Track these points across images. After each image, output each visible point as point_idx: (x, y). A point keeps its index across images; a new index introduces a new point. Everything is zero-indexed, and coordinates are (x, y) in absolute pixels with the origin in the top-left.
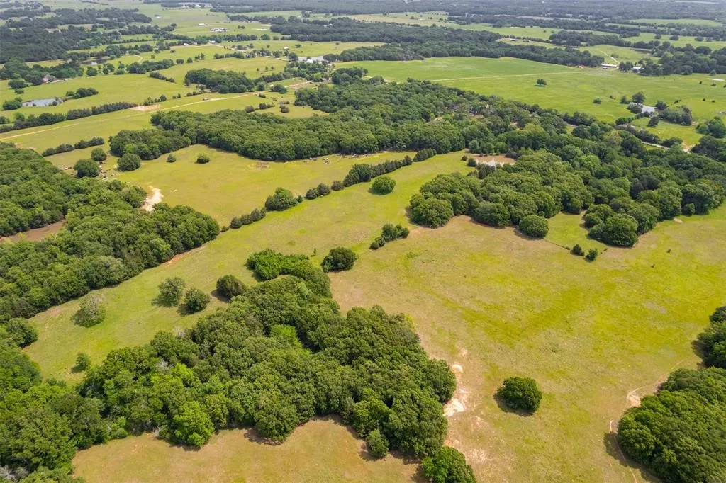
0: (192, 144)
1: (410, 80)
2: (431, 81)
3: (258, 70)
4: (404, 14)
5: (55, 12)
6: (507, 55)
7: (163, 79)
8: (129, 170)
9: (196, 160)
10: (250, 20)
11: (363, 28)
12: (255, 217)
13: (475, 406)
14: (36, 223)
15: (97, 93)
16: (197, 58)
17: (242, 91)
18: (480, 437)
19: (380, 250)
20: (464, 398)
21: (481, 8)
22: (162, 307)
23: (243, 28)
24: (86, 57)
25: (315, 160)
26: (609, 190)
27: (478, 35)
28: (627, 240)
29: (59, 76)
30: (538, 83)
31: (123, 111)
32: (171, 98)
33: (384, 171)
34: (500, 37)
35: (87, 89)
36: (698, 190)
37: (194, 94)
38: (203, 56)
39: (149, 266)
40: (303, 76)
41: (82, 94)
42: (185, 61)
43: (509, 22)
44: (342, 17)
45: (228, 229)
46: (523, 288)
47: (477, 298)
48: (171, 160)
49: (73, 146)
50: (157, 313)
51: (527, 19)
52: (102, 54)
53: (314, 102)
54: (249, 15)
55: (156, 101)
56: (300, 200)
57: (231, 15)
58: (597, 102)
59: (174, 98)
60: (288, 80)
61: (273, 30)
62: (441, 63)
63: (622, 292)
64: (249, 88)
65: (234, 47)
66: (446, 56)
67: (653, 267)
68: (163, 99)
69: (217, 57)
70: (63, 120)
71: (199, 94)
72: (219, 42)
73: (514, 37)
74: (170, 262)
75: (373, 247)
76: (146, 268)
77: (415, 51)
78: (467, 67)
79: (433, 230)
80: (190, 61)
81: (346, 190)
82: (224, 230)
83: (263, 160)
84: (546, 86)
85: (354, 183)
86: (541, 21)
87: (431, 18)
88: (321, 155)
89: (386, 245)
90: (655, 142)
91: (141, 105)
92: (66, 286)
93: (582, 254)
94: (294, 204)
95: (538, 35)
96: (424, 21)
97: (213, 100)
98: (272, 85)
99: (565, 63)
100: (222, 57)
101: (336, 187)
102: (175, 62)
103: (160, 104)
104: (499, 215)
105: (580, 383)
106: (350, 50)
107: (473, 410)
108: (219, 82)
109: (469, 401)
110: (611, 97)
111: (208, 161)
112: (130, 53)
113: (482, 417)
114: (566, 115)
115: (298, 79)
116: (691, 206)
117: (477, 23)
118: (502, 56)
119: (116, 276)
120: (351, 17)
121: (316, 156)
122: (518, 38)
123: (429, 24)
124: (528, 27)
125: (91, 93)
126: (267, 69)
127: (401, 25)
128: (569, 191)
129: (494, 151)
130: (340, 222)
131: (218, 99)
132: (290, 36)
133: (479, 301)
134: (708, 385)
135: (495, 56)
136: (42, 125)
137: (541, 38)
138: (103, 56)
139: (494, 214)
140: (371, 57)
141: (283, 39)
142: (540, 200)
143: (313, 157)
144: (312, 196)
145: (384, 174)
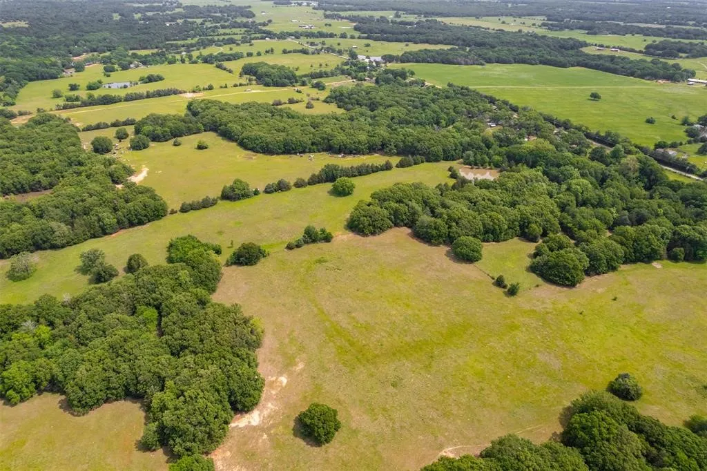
0: (205, 131)
1: (450, 85)
2: (470, 87)
3: (312, 66)
4: (497, 18)
5: (183, 8)
6: (579, 64)
7: (225, 69)
8: (137, 150)
9: (196, 146)
10: (342, 18)
11: (443, 30)
12: (206, 204)
13: (271, 422)
14: (35, 188)
15: (163, 79)
16: (267, 52)
17: (284, 85)
18: (253, 455)
19: (296, 251)
20: (266, 413)
21: (588, 14)
22: (80, 274)
23: (330, 25)
24: (177, 47)
25: (301, 156)
26: (582, 220)
27: (560, 42)
28: (567, 279)
29: (145, 63)
30: (591, 96)
31: (173, 96)
32: (218, 87)
33: (357, 174)
34: (585, 45)
35: (156, 75)
36: (692, 232)
37: (241, 85)
38: (272, 50)
39: (94, 236)
40: (349, 74)
41: (151, 79)
42: (255, 54)
43: (608, 30)
44: (430, 19)
45: (176, 212)
46: (410, 312)
47: (353, 314)
48: (176, 145)
49: (110, 124)
50: (73, 278)
51: (632, 26)
52: (192, 46)
53: (341, 101)
54: (343, 14)
55: (204, 89)
56: (256, 193)
57: (328, 13)
58: (650, 121)
59: (221, 87)
60: (335, 77)
61: (356, 29)
62: (497, 69)
63: (520, 336)
64: (291, 83)
65: (308, 43)
66: (510, 63)
67: (581, 313)
68: (211, 88)
69: (285, 52)
70: (121, 101)
71: (245, 85)
72: (298, 38)
73: (602, 46)
74: (113, 235)
75: (290, 247)
76: (91, 238)
77: (479, 56)
78: (524, 76)
79: (363, 238)
80: (259, 54)
81: (309, 188)
82: (173, 212)
83: (254, 152)
84: (600, 101)
85: (319, 183)
86: (648, 29)
87: (524, 23)
88: (310, 152)
89: (305, 247)
90: (691, 171)
91: (189, 92)
92: (12, 243)
93: (505, 287)
94: (248, 196)
95: (633, 45)
96: (512, 26)
97: (253, 91)
98: (315, 81)
99: (642, 76)
100: (290, 52)
101: (299, 184)
102: (245, 55)
103: (205, 92)
104: (434, 232)
105: (397, 426)
106: (411, 52)
107: (265, 427)
108: (266, 75)
109: (269, 417)
110: (673, 117)
111: (206, 148)
112: (216, 45)
113: (269, 435)
114: (597, 134)
115: (343, 77)
116: (679, 250)
117: (572, 29)
118: (573, 66)
119: (59, 242)
120: (439, 19)
121: (304, 152)
122: (607, 47)
123: (516, 30)
124: (629, 36)
125: (160, 78)
126: (321, 65)
127: (486, 29)
128: (530, 216)
129: (487, 164)
130: (278, 218)
131: (259, 91)
132: (366, 35)
133: (353, 318)
134: (518, 458)
135: (564, 66)
136: (102, 104)
137: (633, 48)
138: (193, 47)
139: (429, 231)
140: (429, 59)
141: (359, 38)
142: (488, 221)
143: (300, 153)
144: (268, 191)
145: (355, 176)
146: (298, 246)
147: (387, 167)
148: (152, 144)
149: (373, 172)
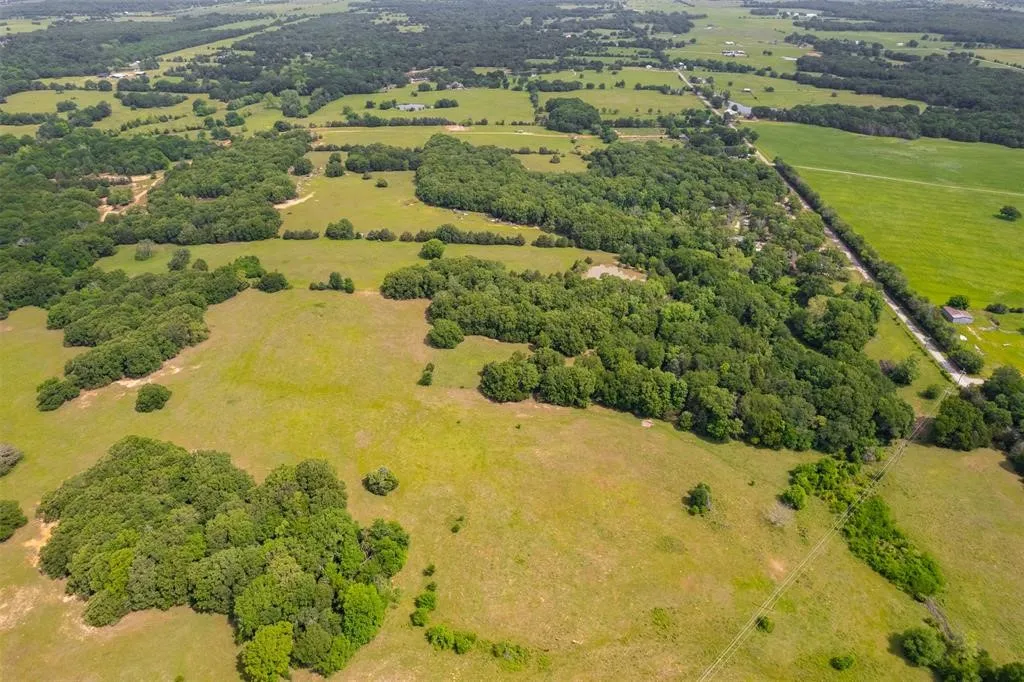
0: (410, 169)
1: (777, 161)
9: (377, 183)
12: (306, 236)
24: (526, 67)
25: (455, 212)
30: (1002, 211)
31: (438, 127)
32: (494, 123)
33: (472, 240)
38: (623, 83)
42: (597, 86)
45: (279, 237)
48: (365, 178)
52: (545, 67)
55: (476, 124)
56: (358, 237)
59: (497, 124)
61: (798, 62)
65: (689, 78)
67: (458, 422)
68: (484, 123)
75: (312, 288)
80: (602, 86)
83: (420, 198)
88: (469, 210)
89: (326, 292)
91: (458, 125)
100: (646, 88)
101: (404, 238)
102: (584, 86)
106: (807, 106)
111: (385, 187)
115: (659, 130)
121: (462, 209)
143: (459, 209)
144: (373, 237)
145: (471, 243)
146: (321, 289)
147: (519, 242)
148: (348, 173)
149: (496, 243)
